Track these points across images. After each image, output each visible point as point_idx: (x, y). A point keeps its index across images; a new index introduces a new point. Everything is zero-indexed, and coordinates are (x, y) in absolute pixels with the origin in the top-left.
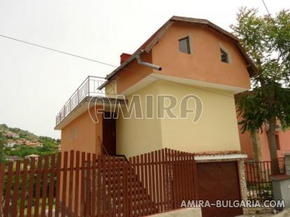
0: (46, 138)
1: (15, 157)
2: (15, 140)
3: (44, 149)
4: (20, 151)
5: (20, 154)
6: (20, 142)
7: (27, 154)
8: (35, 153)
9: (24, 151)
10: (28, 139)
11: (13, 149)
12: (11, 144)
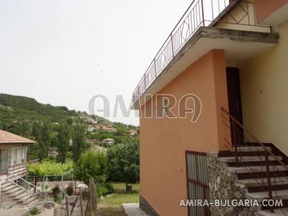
0: (119, 123)
1: (94, 140)
2: (94, 125)
3: (118, 134)
4: (99, 135)
5: (99, 137)
6: (98, 127)
7: (104, 138)
8: (110, 138)
9: (101, 135)
10: (104, 125)
11: (93, 133)
12: (91, 129)
